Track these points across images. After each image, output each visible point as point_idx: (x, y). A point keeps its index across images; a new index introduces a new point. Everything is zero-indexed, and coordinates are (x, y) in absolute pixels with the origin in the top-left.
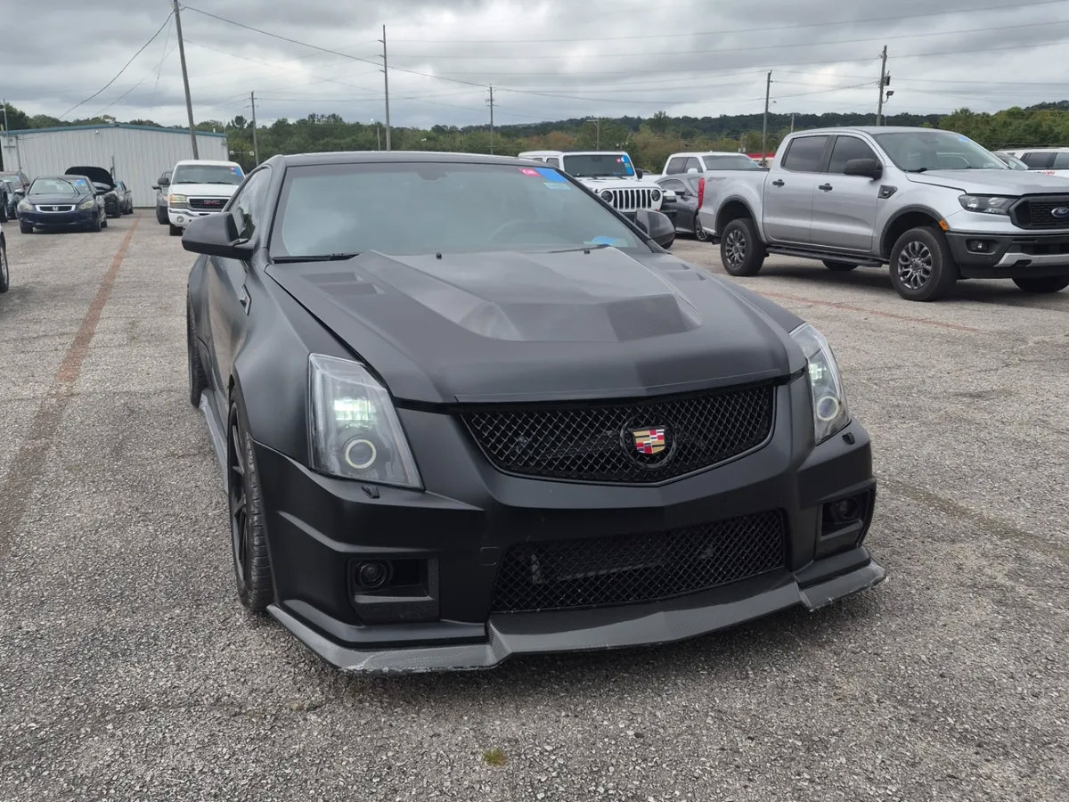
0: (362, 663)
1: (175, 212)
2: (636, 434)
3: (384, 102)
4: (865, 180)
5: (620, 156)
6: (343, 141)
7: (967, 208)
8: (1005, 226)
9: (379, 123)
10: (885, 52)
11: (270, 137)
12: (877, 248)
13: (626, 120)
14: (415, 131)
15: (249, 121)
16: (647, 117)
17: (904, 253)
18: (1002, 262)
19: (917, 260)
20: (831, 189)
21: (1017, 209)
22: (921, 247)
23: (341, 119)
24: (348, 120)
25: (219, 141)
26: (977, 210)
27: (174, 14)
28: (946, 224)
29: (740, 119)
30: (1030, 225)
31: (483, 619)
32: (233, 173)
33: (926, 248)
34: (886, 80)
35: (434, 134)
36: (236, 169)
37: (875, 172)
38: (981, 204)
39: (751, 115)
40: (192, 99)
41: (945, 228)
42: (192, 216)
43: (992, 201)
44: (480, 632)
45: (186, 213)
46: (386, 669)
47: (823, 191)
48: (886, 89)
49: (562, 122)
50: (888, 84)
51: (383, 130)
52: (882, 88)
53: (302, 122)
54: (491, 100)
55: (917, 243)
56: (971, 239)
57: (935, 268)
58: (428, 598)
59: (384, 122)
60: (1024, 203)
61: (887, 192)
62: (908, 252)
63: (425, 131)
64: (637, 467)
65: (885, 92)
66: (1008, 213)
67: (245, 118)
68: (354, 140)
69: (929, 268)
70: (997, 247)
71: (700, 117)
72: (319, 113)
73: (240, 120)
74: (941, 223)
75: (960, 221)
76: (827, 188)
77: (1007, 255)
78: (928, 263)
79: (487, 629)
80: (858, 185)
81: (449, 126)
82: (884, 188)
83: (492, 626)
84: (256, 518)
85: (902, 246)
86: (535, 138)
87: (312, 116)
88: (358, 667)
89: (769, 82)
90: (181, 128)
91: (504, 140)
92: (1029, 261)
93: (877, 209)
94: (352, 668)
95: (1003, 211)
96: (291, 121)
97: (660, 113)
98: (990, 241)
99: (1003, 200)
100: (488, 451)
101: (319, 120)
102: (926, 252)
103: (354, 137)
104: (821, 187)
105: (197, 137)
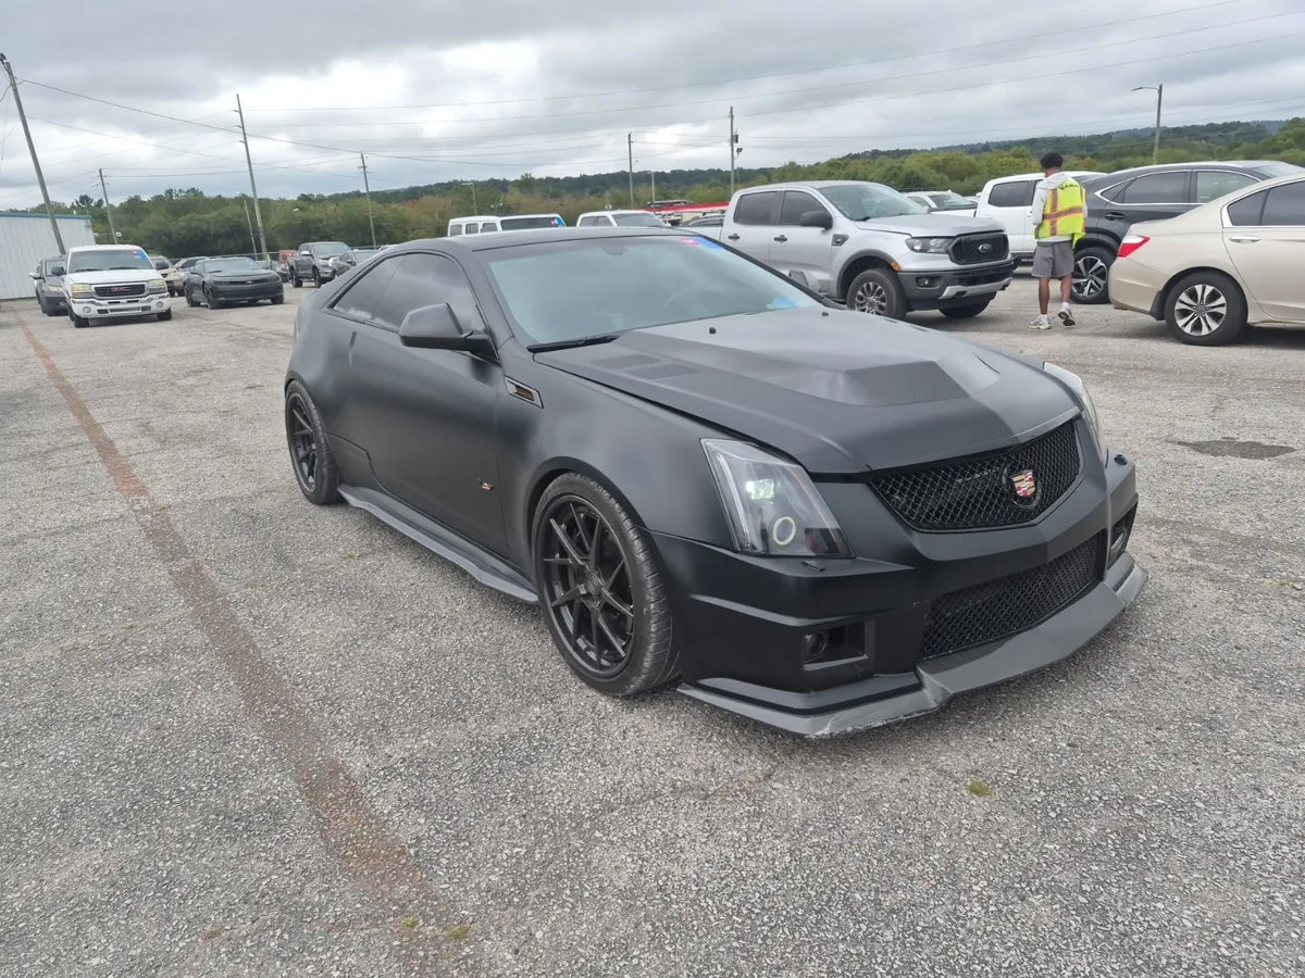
0: (825, 727)
1: (79, 303)
2: (1015, 479)
3: (249, 174)
4: (818, 230)
5: (553, 219)
6: (209, 216)
7: (913, 249)
8: (945, 263)
9: (243, 195)
10: (731, 112)
11: (123, 216)
12: (834, 290)
13: (493, 182)
14: (282, 201)
15: (96, 200)
16: (512, 179)
17: (860, 293)
18: (945, 294)
19: (872, 299)
20: (786, 240)
21: (954, 247)
22: (876, 287)
23: (201, 193)
24: (209, 194)
25: (82, 223)
26: (921, 251)
27: (11, 89)
28: (897, 264)
29: (597, 178)
30: (963, 261)
31: (911, 668)
32: (136, 257)
33: (879, 287)
34: (735, 139)
35: (303, 204)
36: (139, 253)
37: (825, 222)
38: (924, 245)
39: (608, 174)
40: (45, 178)
41: (896, 268)
42: (101, 305)
43: (933, 242)
44: (914, 681)
45: (93, 303)
46: (849, 729)
47: (778, 242)
48: (736, 146)
49: (430, 186)
50: (737, 141)
51: (250, 201)
52: (732, 145)
53: (158, 199)
54: (364, 167)
55: (871, 284)
56: (919, 277)
57: (890, 305)
58: (865, 657)
59: (250, 194)
60: (959, 242)
61: (840, 240)
62: (863, 292)
63: (292, 201)
64: (1018, 509)
65: (735, 150)
66: (947, 252)
67: (91, 196)
68: (221, 215)
69: (884, 304)
70: (941, 282)
71: (562, 177)
72: (176, 188)
73: (85, 199)
74: (892, 265)
75: (909, 261)
76: (782, 239)
77: (948, 288)
78: (883, 300)
79: (919, 677)
80: (811, 236)
81: (315, 194)
82: (836, 237)
83: (921, 671)
84: (652, 606)
85: (859, 286)
86: (409, 202)
87: (170, 192)
88: (826, 731)
89: (630, 142)
90: (16, 211)
91: (380, 206)
92: (964, 292)
93: (831, 256)
94: (819, 733)
95: (942, 250)
96: (145, 198)
97: (526, 174)
98: (934, 277)
99: (942, 241)
100: (906, 517)
101: (177, 195)
102: (880, 291)
103: (220, 211)
104: (776, 239)
105: (57, 221)
